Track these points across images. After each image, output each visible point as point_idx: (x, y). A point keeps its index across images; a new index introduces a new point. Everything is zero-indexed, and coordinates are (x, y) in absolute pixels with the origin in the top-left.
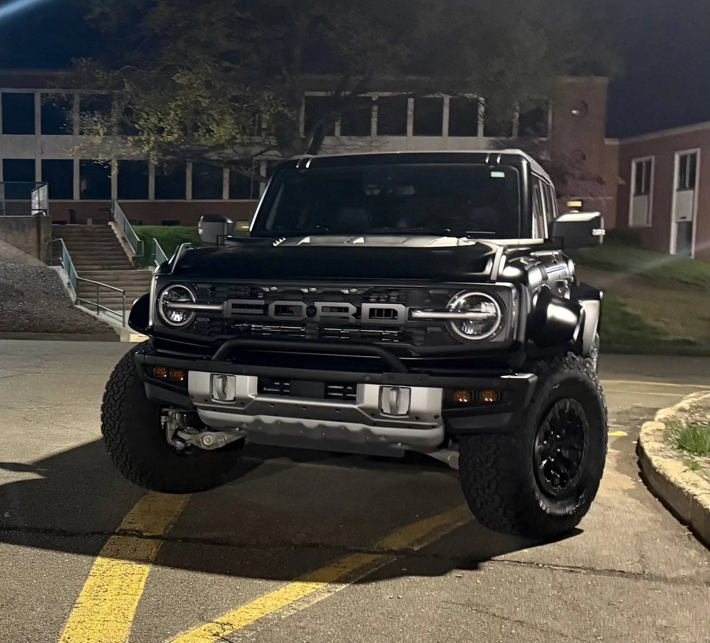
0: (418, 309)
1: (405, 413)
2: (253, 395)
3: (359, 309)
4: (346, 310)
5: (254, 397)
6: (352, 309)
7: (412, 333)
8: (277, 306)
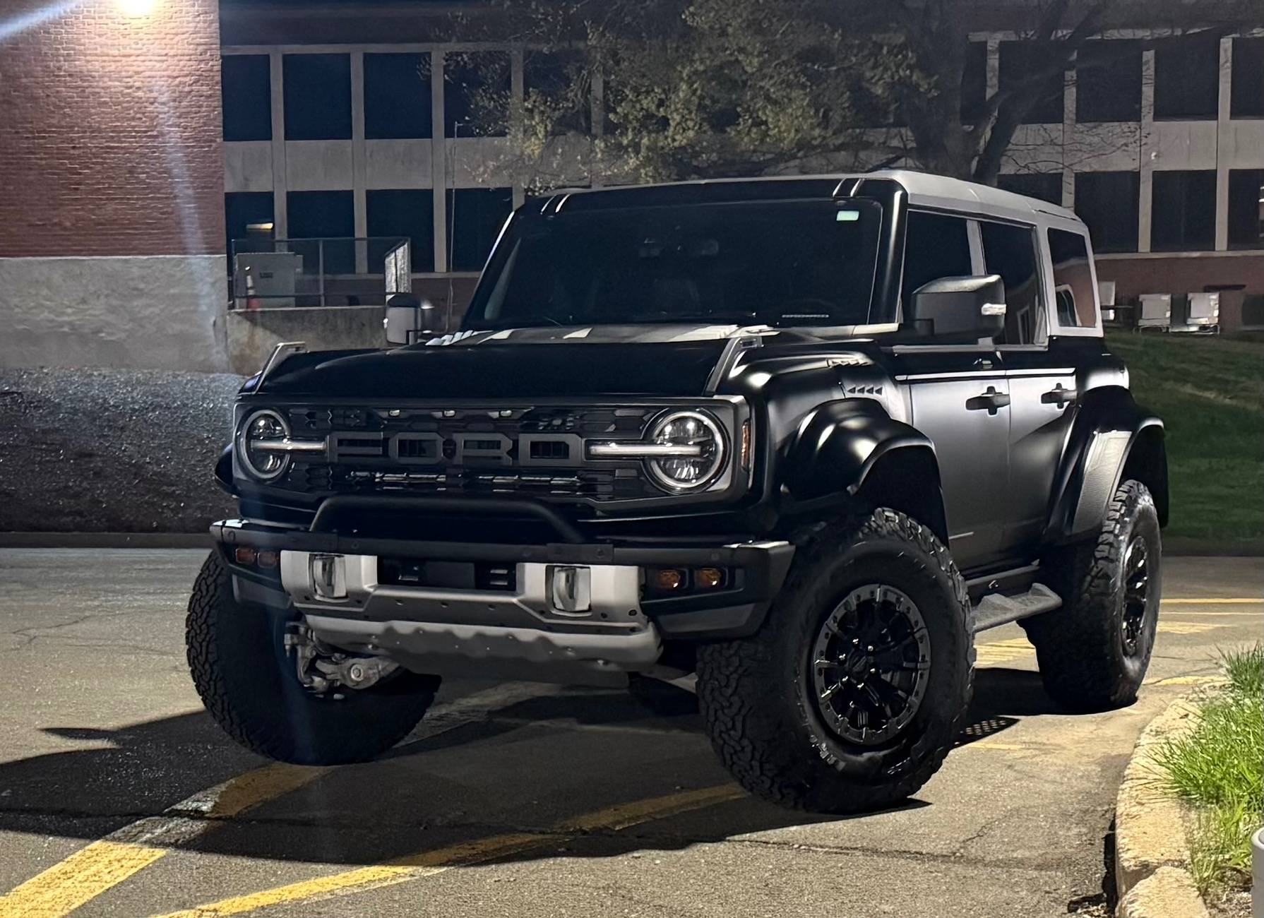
0: (612, 441)
1: (586, 607)
2: (371, 587)
3: (516, 443)
4: (497, 445)
5: (371, 590)
6: (507, 444)
7: (595, 480)
8: (401, 442)
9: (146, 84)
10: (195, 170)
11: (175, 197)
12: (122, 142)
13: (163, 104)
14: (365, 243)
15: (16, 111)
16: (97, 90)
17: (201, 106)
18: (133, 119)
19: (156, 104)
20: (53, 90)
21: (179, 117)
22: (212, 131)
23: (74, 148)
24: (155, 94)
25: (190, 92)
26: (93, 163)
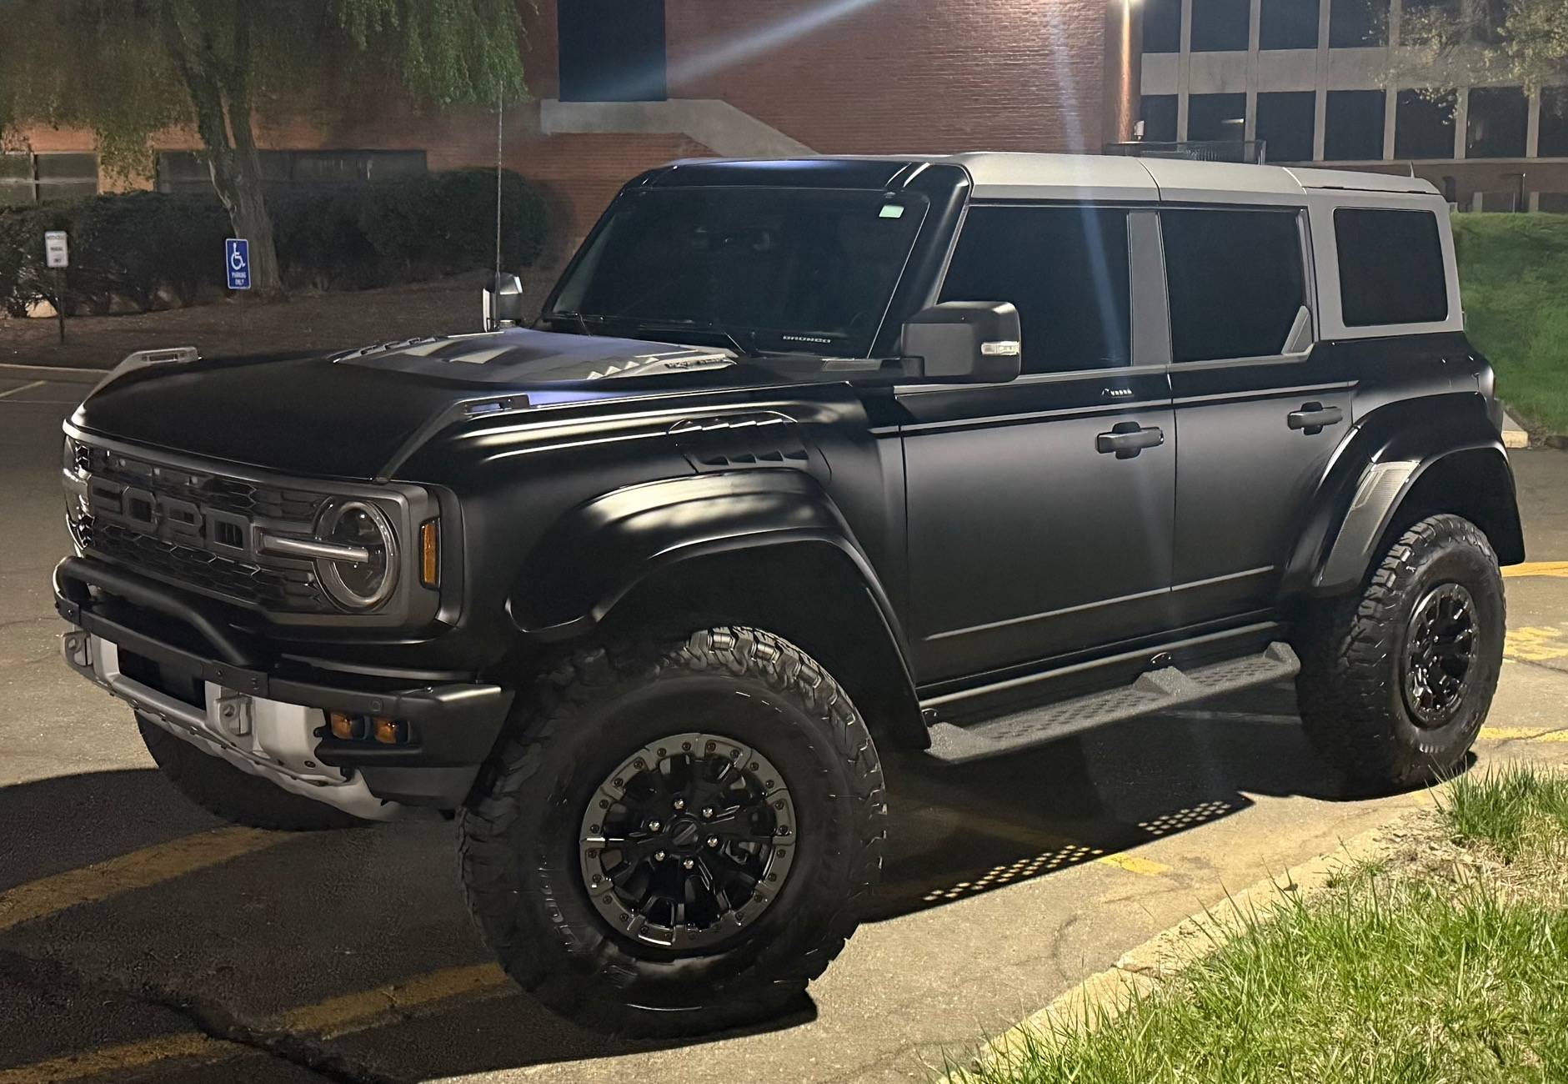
2: (112, 676)
3: (204, 519)
4: (191, 519)
5: (111, 680)
6: (198, 518)
8: (130, 499)
9: (1041, 10)
10: (1078, 83)
11: (1062, 107)
12: (1018, 60)
13: (1055, 27)
14: (1253, 145)
15: (931, 35)
16: (1000, 16)
17: (1086, 28)
18: (1028, 40)
19: (1049, 27)
20: (963, 17)
21: (1067, 38)
22: (1095, 49)
23: (977, 65)
24: (1048, 19)
25: (1077, 17)
26: (992, 78)
